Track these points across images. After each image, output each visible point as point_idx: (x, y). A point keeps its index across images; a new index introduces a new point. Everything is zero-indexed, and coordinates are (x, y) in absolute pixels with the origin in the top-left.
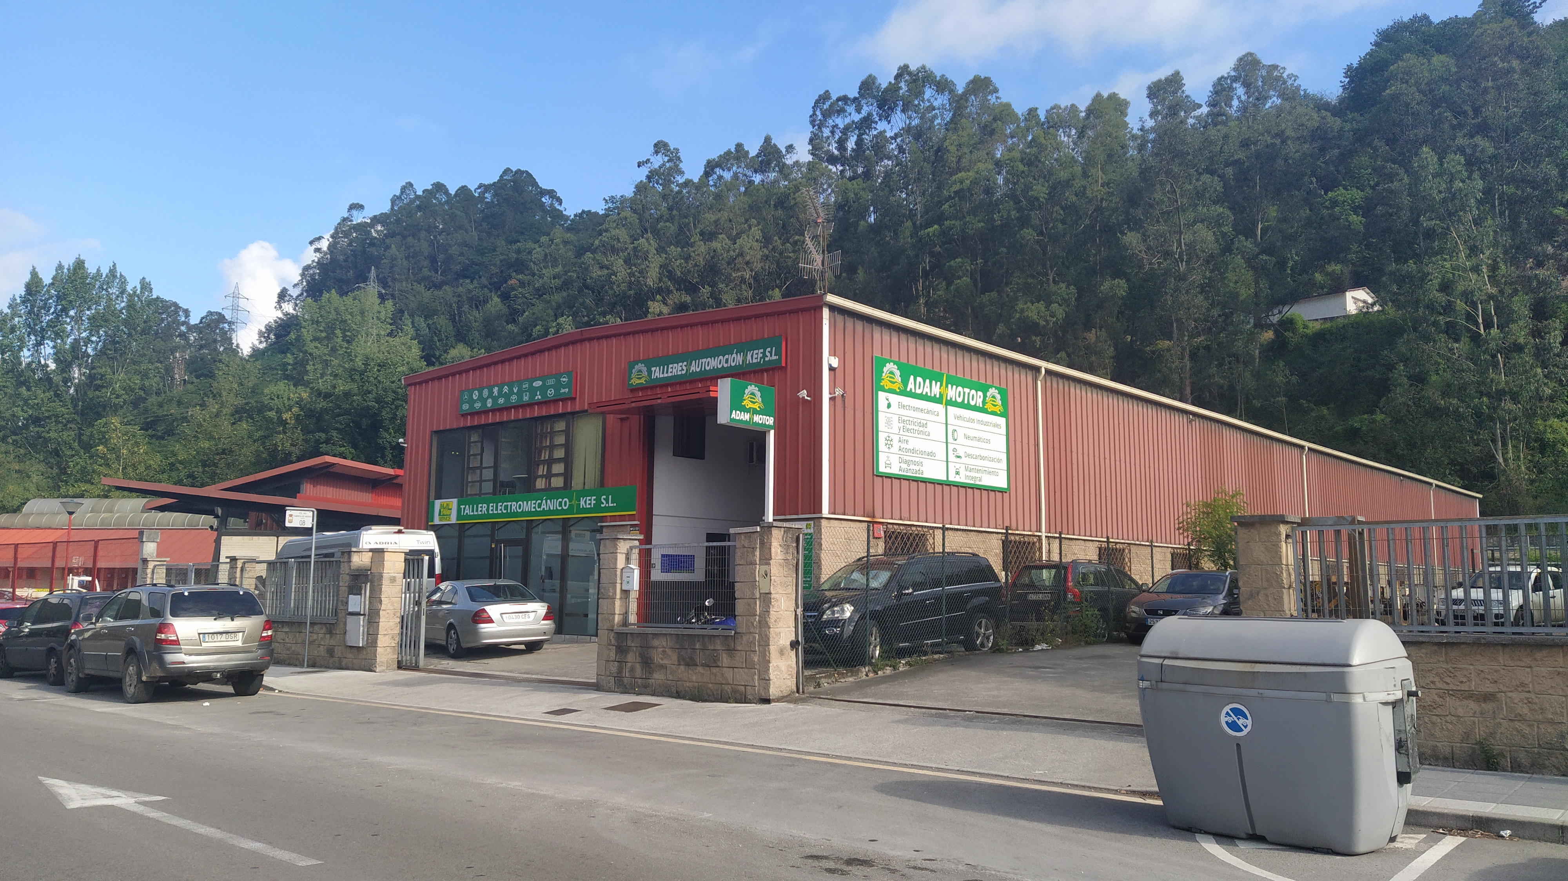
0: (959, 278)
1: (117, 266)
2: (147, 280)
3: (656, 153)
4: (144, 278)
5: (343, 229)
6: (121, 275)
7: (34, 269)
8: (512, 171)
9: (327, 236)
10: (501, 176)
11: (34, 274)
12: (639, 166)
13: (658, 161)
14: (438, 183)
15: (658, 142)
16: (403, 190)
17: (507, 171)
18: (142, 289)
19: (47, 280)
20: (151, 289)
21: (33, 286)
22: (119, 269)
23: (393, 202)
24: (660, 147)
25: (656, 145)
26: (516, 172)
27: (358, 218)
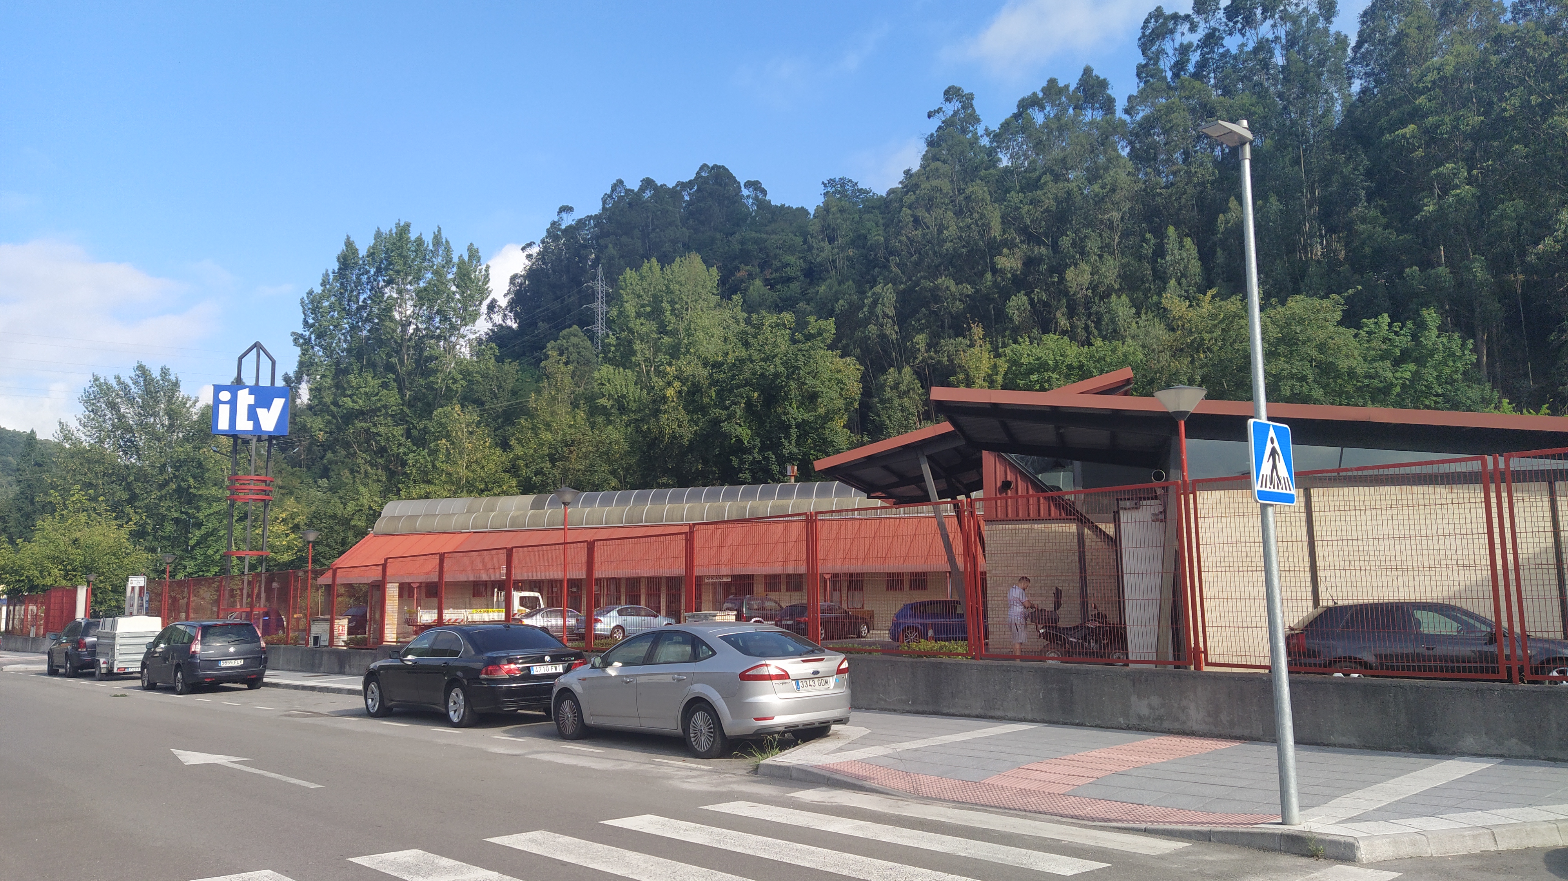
0: (1457, 187)
1: (442, 232)
2: (475, 246)
3: (948, 100)
4: (471, 244)
5: (554, 231)
6: (447, 241)
7: (348, 238)
8: (708, 167)
9: (538, 242)
10: (698, 173)
11: (349, 244)
12: (929, 117)
13: (950, 109)
14: (648, 178)
15: (949, 88)
16: (614, 188)
17: (704, 167)
18: (470, 256)
19: (363, 252)
20: (479, 258)
21: (347, 261)
22: (444, 235)
23: (604, 201)
24: (951, 93)
25: (946, 93)
26: (713, 168)
27: (568, 220)
